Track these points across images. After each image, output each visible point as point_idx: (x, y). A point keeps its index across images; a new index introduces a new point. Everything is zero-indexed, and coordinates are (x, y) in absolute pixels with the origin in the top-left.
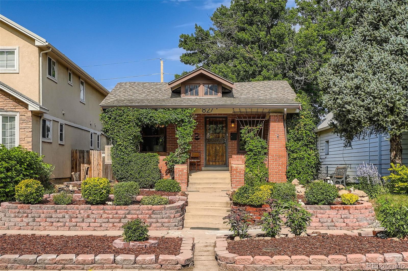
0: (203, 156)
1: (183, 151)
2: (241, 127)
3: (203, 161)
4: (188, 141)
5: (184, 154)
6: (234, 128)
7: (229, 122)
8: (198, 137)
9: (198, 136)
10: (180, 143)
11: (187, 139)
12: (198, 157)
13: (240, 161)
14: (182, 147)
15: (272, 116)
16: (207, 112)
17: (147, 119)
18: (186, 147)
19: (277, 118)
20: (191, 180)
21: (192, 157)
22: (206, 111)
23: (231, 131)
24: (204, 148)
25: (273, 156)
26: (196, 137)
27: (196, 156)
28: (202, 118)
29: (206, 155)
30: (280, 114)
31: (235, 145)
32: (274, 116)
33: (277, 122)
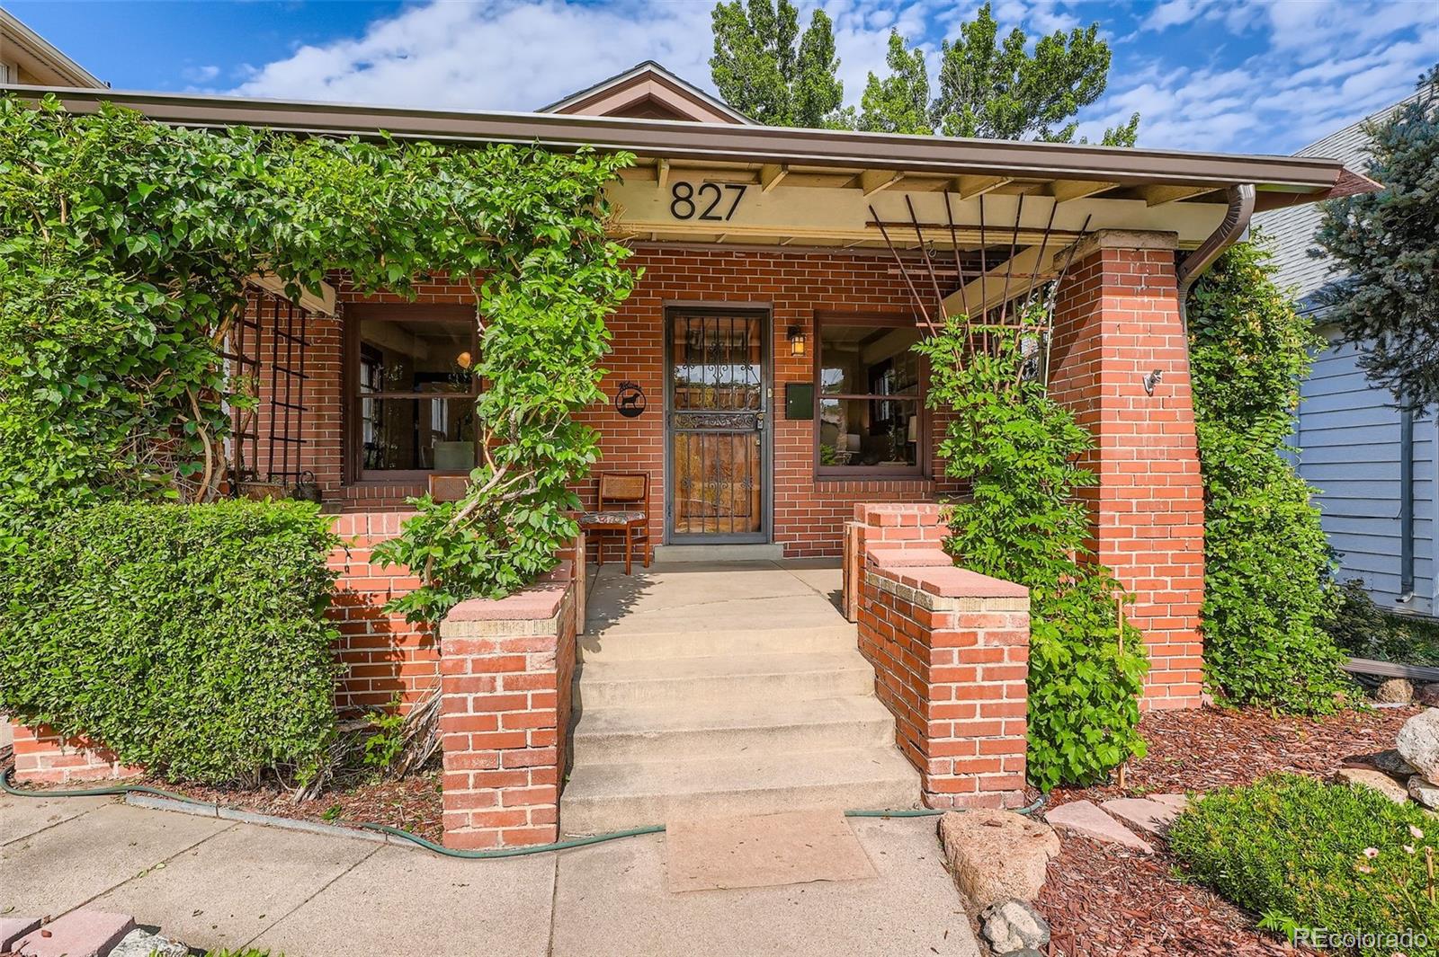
0: (659, 493)
1: (526, 483)
2: (922, 319)
3: (659, 517)
4: (563, 394)
5: (537, 507)
6: (802, 361)
7: (778, 334)
8: (632, 400)
9: (637, 395)
10: (495, 417)
11: (555, 378)
12: (636, 500)
13: (921, 546)
14: (513, 452)
15: (1113, 252)
16: (704, 217)
17: (211, 203)
18: (551, 449)
19: (1142, 269)
20: (595, 693)
21: (605, 500)
22: (700, 210)
23: (789, 377)
24: (664, 452)
25: (1125, 509)
26: (625, 401)
27: (626, 495)
28: (655, 311)
29: (671, 489)
30: (1158, 243)
31: (805, 441)
32: (1124, 254)
33: (1142, 293)
